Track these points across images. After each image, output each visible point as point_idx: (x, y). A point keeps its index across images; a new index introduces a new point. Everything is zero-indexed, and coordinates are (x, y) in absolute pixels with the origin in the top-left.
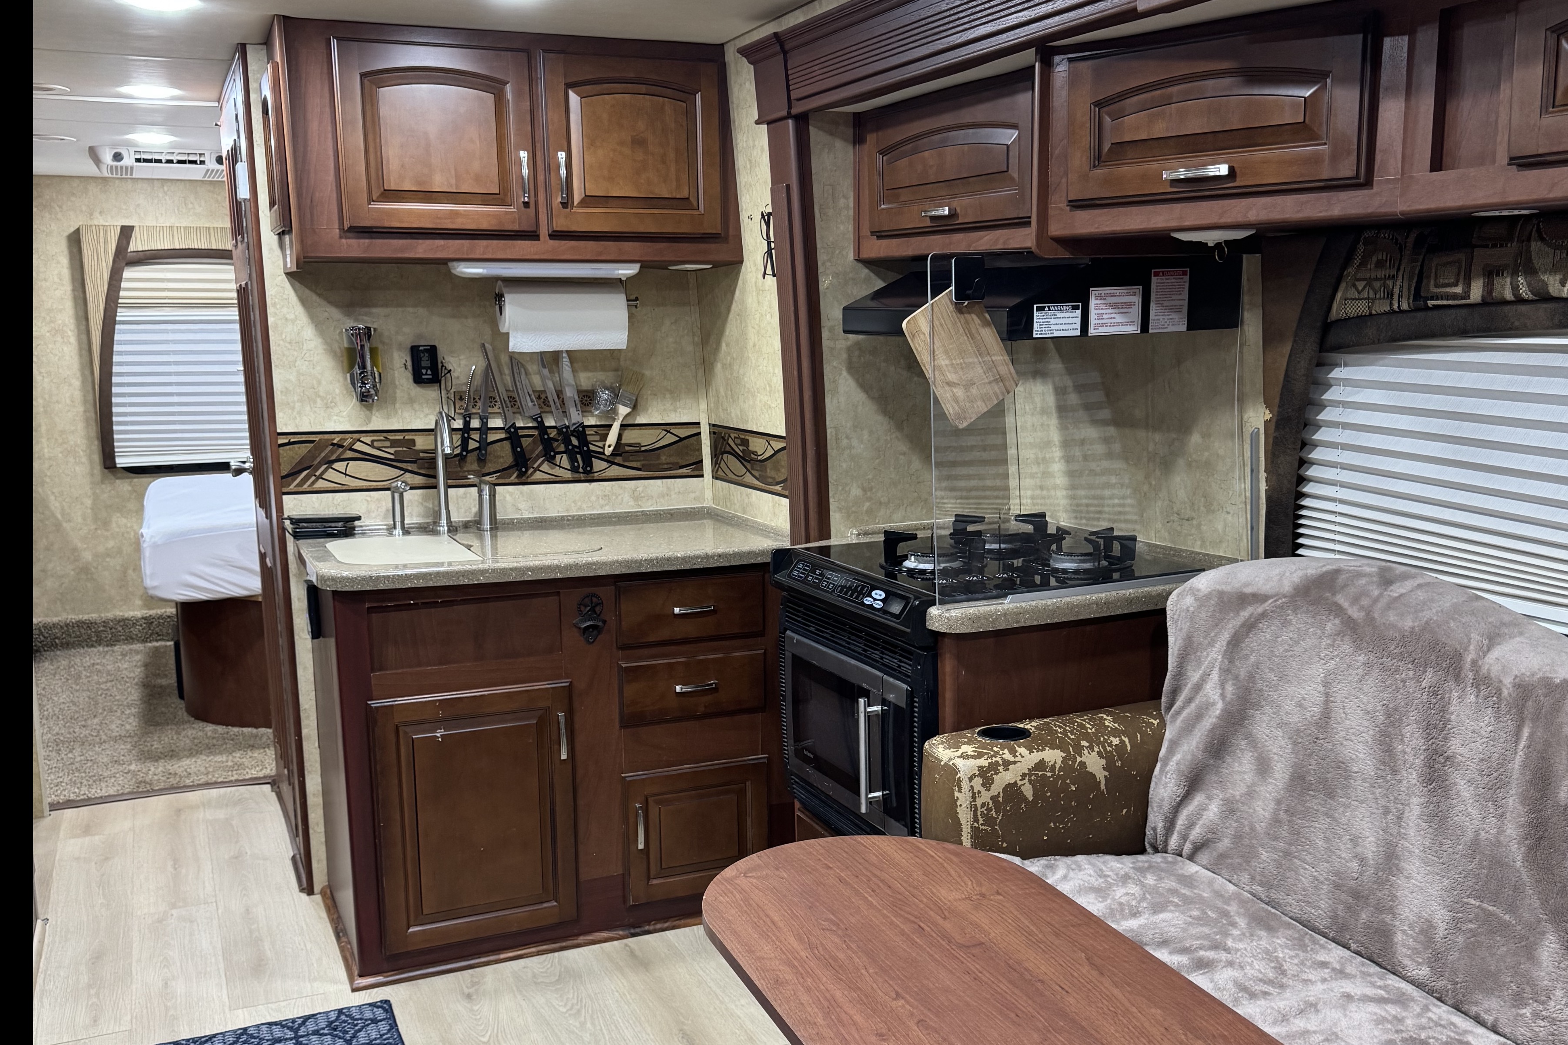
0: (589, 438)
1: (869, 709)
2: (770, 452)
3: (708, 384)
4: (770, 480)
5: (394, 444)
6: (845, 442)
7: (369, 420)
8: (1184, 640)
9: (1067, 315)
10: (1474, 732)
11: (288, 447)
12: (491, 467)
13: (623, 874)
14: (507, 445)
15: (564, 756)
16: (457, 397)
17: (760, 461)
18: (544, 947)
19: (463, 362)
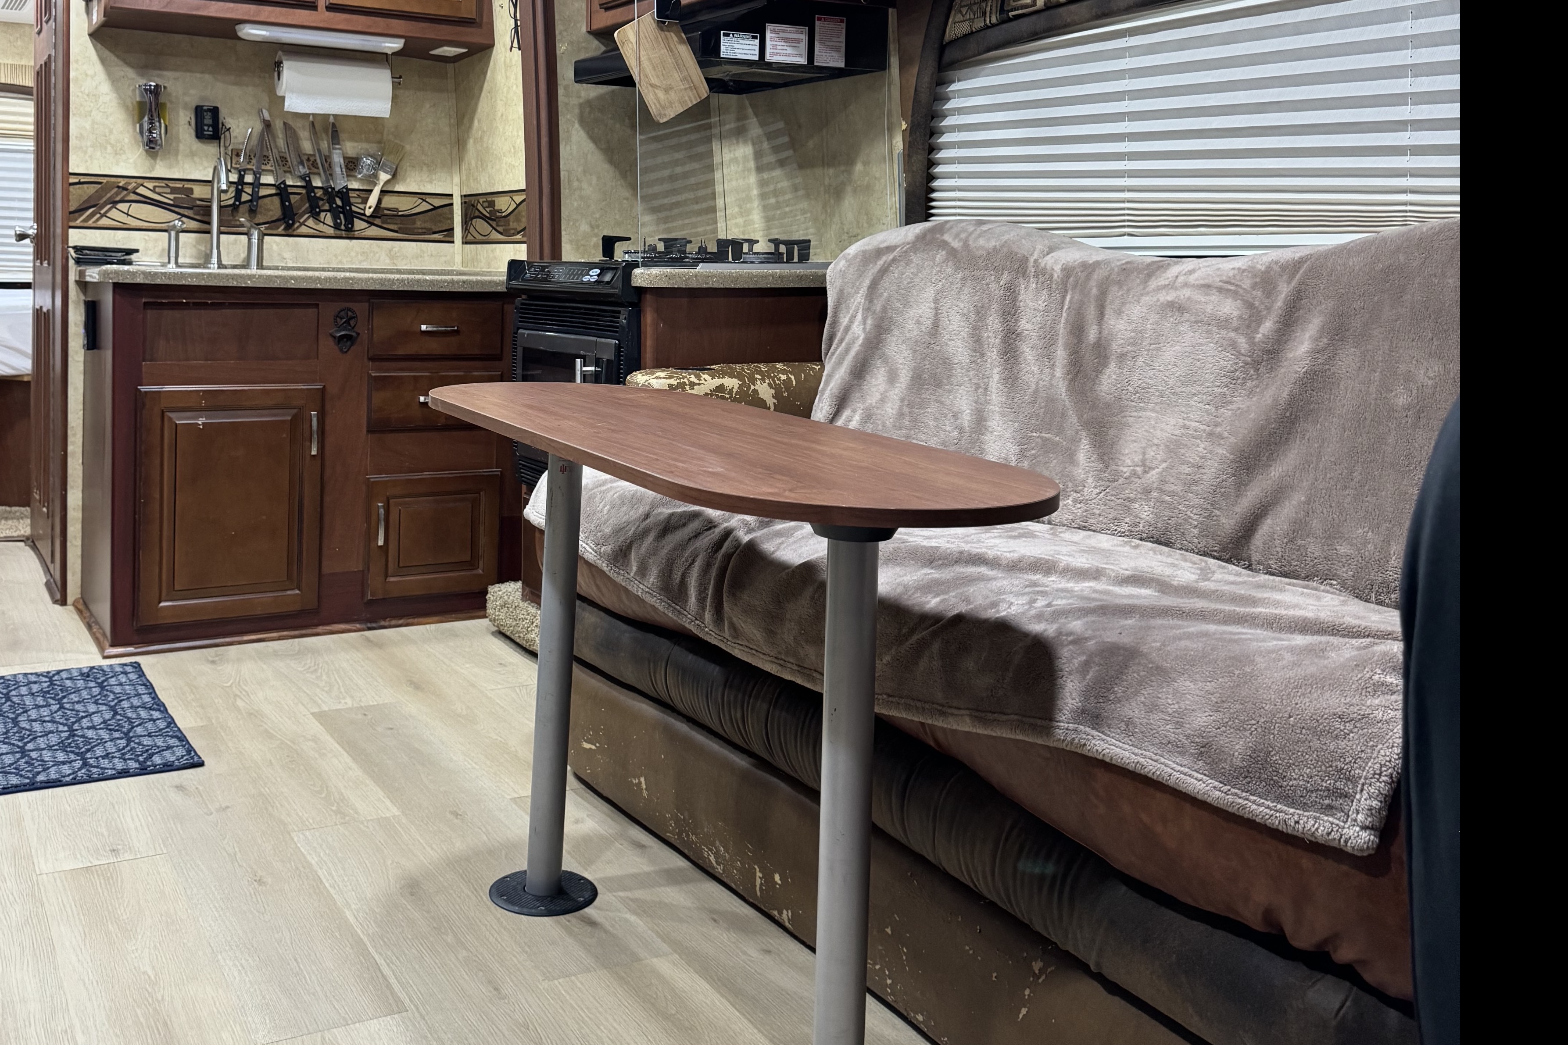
0: (352, 200)
1: (585, 369)
2: (513, 206)
3: (461, 160)
4: (512, 232)
5: (174, 190)
6: (576, 184)
7: (152, 168)
8: (838, 294)
9: (748, 42)
10: (1035, 309)
11: (78, 186)
12: (260, 219)
13: (363, 571)
14: (276, 200)
15: (314, 452)
16: (234, 153)
17: (505, 217)
18: (285, 633)
19: (242, 124)
